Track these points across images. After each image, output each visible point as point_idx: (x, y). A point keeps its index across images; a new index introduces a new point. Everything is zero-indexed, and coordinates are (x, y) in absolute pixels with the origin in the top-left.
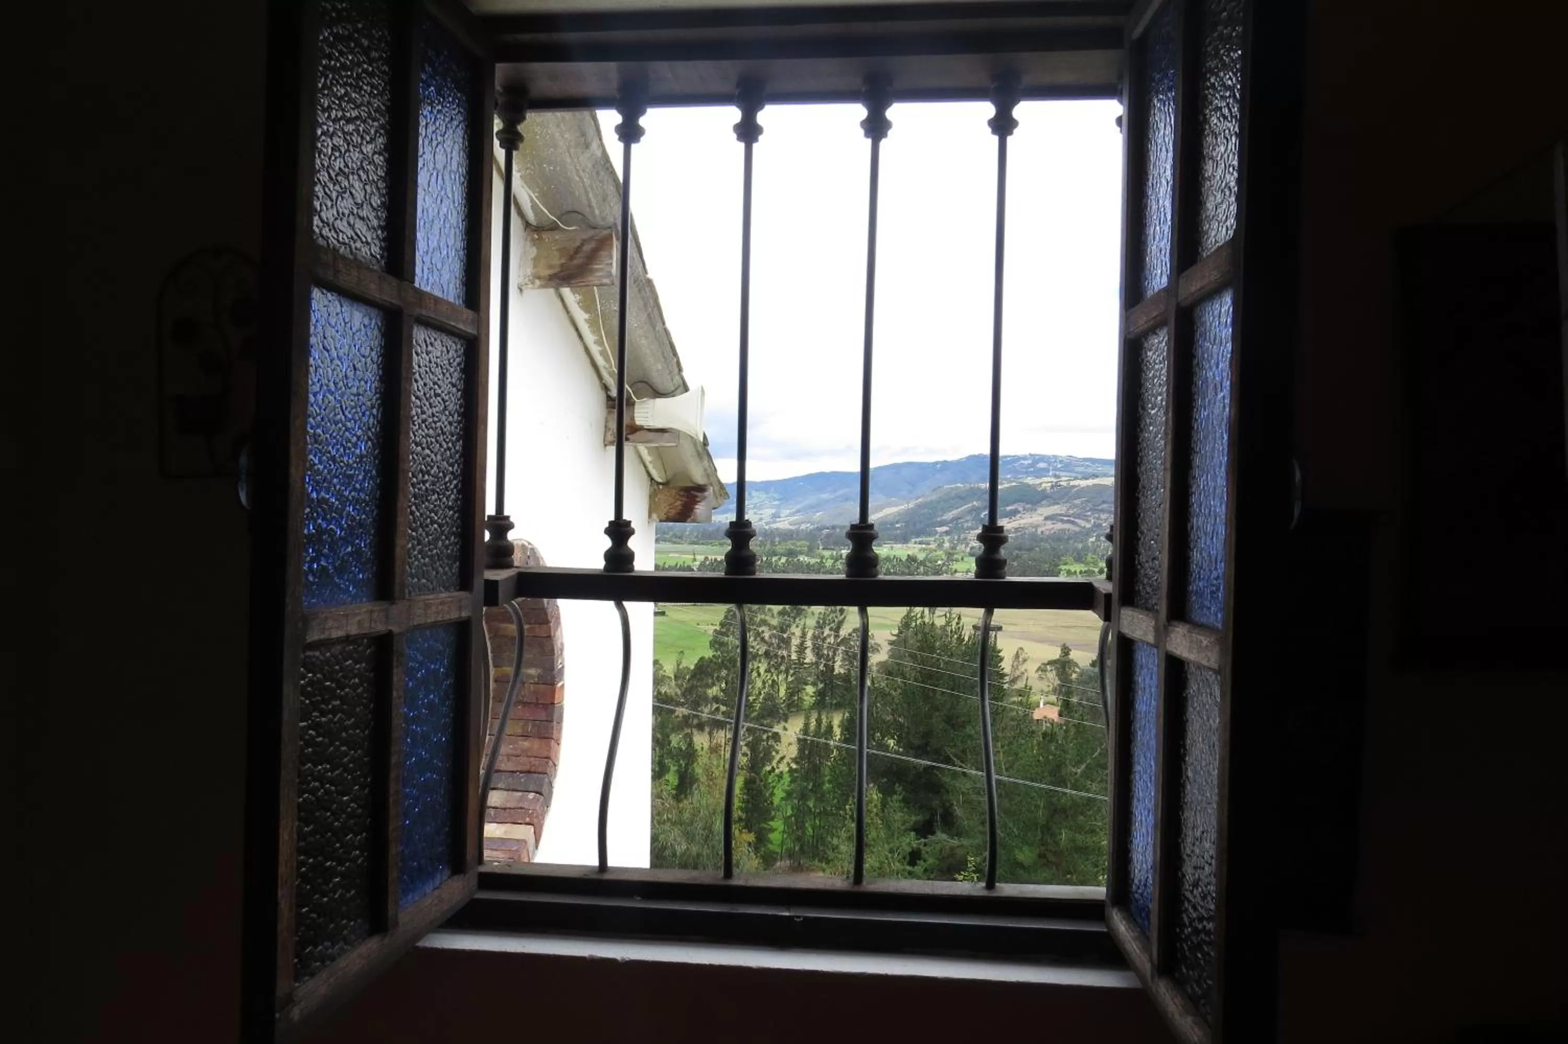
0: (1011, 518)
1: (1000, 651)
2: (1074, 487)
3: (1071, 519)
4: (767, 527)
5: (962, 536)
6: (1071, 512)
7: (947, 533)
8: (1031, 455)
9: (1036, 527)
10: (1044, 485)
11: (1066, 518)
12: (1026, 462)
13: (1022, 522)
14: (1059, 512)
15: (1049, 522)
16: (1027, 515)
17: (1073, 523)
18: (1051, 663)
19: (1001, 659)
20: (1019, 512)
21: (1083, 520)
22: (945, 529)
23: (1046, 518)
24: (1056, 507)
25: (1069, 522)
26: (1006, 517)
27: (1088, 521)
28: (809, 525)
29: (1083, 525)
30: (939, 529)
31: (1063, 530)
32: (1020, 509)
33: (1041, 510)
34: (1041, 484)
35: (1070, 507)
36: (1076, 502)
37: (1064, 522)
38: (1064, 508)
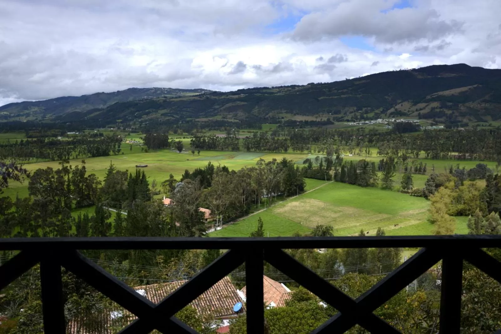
1: (148, 182)
2: (172, 101)
3: (172, 115)
4: (40, 122)
5: (128, 123)
6: (171, 112)
7: (121, 122)
8: (154, 88)
9: (158, 119)
10: (160, 101)
12: (152, 91)
13: (152, 116)
14: (166, 112)
15: (163, 117)
16: (154, 113)
17: (173, 116)
18: (166, 182)
19: (149, 185)
20: (151, 113)
22: (120, 121)
23: (162, 115)
24: (165, 110)
27: (178, 115)
28: (59, 121)
29: (176, 117)
30: (118, 121)
31: (169, 120)
32: (151, 111)
33: (159, 112)
34: (159, 101)
35: (171, 110)
36: (173, 108)
37: (169, 116)
38: (169, 110)
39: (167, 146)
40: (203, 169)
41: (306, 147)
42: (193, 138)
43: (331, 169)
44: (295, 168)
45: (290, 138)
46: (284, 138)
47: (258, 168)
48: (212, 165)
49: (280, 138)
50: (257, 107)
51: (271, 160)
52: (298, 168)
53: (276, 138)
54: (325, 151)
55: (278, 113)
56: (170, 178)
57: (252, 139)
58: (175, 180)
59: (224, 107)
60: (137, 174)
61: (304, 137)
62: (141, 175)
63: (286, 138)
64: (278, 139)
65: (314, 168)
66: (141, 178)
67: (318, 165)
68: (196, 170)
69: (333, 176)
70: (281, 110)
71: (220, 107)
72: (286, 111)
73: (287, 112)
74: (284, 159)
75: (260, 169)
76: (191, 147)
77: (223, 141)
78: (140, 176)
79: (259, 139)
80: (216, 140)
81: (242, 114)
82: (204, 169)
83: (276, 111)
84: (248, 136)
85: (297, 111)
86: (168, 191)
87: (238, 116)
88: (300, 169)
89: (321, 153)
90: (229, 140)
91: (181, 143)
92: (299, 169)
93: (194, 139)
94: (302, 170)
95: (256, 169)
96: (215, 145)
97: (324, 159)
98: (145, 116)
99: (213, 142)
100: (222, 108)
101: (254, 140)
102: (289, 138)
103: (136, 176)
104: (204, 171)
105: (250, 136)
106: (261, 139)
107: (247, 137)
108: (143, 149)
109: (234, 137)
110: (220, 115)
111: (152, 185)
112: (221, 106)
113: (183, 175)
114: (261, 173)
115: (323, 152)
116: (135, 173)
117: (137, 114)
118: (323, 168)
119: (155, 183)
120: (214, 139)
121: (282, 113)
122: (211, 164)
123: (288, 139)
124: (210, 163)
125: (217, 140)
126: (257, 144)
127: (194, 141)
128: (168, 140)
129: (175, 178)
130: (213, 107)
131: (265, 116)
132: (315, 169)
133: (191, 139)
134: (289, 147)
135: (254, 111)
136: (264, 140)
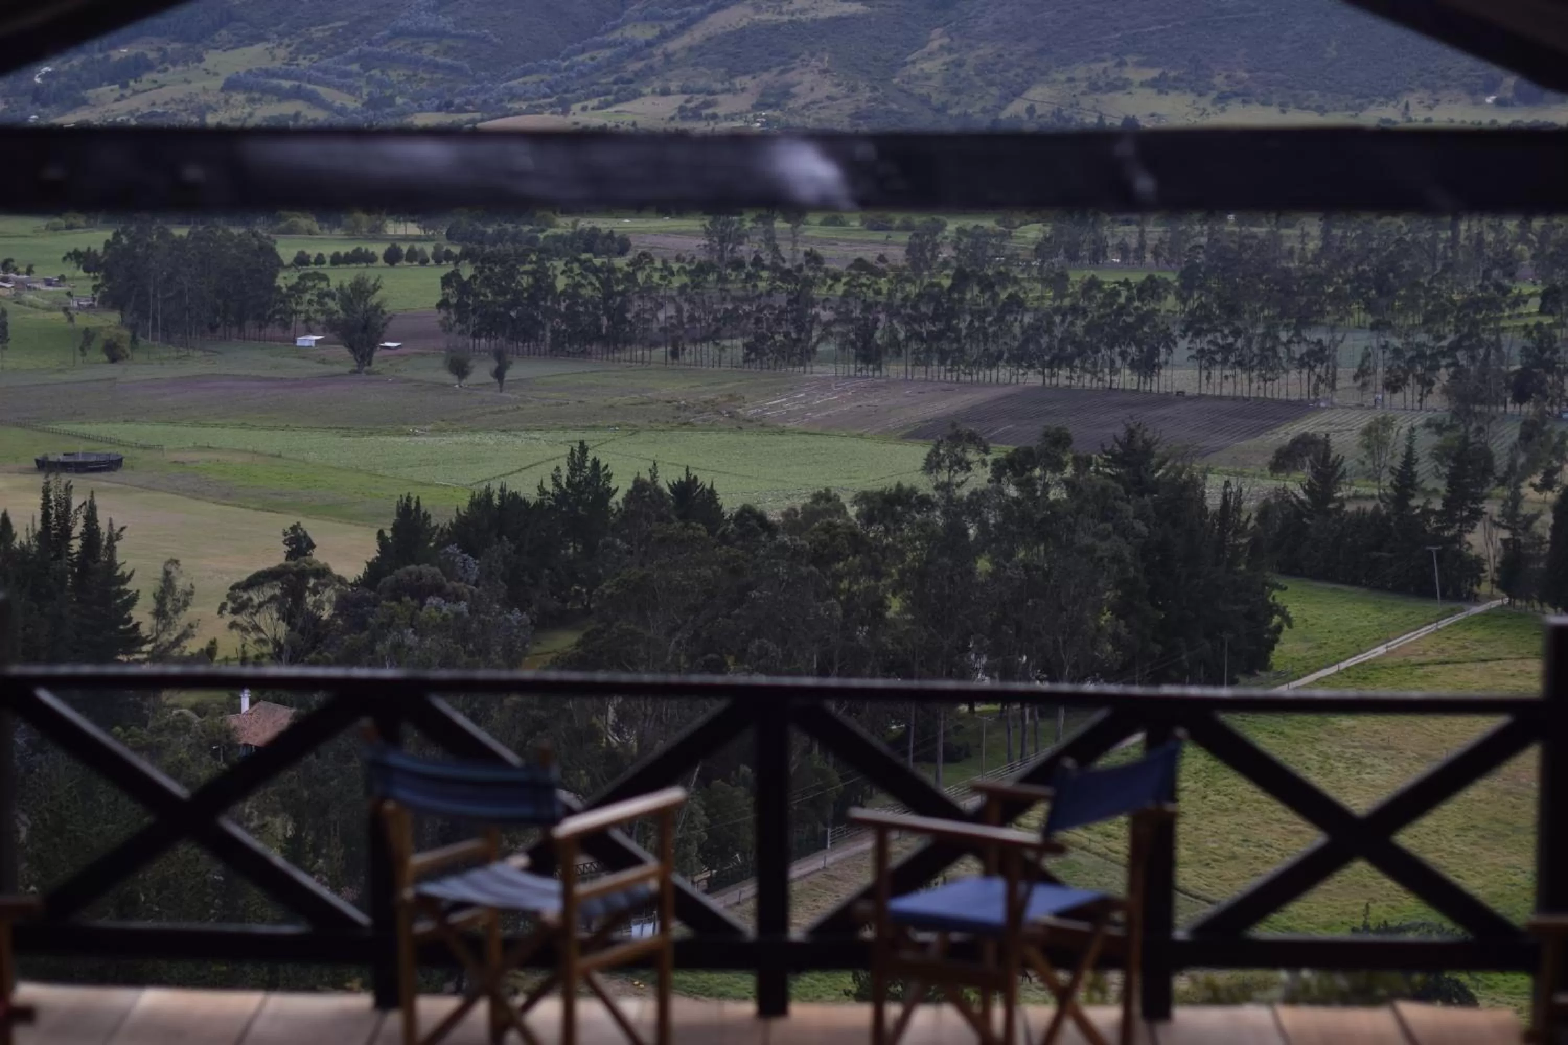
0: (124, 86)
1: (125, 579)
11: (286, 84)
13: (166, 93)
14: (266, 63)
15: (239, 97)
16: (175, 72)
17: (313, 99)
18: (257, 580)
19: (133, 600)
20: (150, 67)
21: (339, 88)
23: (231, 85)
24: (259, 48)
25: (296, 94)
26: (112, 82)
27: (352, 90)
29: (337, 104)
32: (152, 55)
33: (213, 58)
35: (298, 50)
36: (318, 33)
37: (285, 95)
38: (282, 53)
39: (263, 321)
40: (530, 494)
41: (1299, 350)
42: (457, 260)
43: (1477, 515)
44: (1213, 501)
45: (1183, 275)
46: (1137, 278)
47: (936, 495)
48: (596, 463)
49: (1109, 278)
50: (937, 39)
51: (1034, 443)
52: (1230, 507)
53: (1077, 277)
54: (1443, 376)
55: (1094, 87)
56: (290, 555)
57: (900, 278)
58: (323, 573)
59: (696, 35)
60: (46, 517)
61: (1287, 271)
62: (78, 529)
63: (1151, 278)
64: (1093, 284)
65: (1350, 508)
66: (76, 545)
67: (1387, 479)
68: (481, 503)
69: (1490, 568)
70: (1121, 64)
71: (665, 36)
72: (1154, 73)
73: (1163, 76)
74: (1131, 433)
75: (950, 500)
76: (447, 328)
77: (683, 288)
78: (66, 534)
79: (947, 283)
80: (630, 277)
81: (827, 88)
82: (542, 490)
83: (1080, 71)
84: (870, 255)
85: (1242, 75)
86: (269, 649)
87: (791, 104)
88: (1250, 505)
89: (1411, 392)
90: (722, 279)
91: (374, 300)
92: (1238, 510)
93: (467, 271)
94: (1265, 512)
95: (925, 502)
96: (618, 316)
97: (1426, 442)
98: (108, 91)
99: (609, 295)
100: (675, 45)
101: (912, 289)
102: (1172, 277)
103: (43, 536)
104: (539, 505)
105: (882, 258)
106: (961, 279)
107: (860, 264)
108: (88, 336)
109: (767, 260)
110: (665, 93)
111: (153, 605)
112: (670, 26)
113: (381, 534)
114: (956, 531)
115: (1426, 383)
116: (39, 517)
117: (45, 77)
118: (1416, 502)
119: (181, 584)
120: (612, 270)
121: (1123, 86)
122: (591, 455)
123: (1167, 284)
124: (583, 449)
125: (641, 277)
126: (934, 319)
127: (464, 288)
128: (274, 276)
129: (319, 556)
130: (616, 35)
131: (1002, 108)
132: (1361, 513)
133: (448, 268)
134: (1170, 342)
135: (915, 71)
136: (987, 285)
